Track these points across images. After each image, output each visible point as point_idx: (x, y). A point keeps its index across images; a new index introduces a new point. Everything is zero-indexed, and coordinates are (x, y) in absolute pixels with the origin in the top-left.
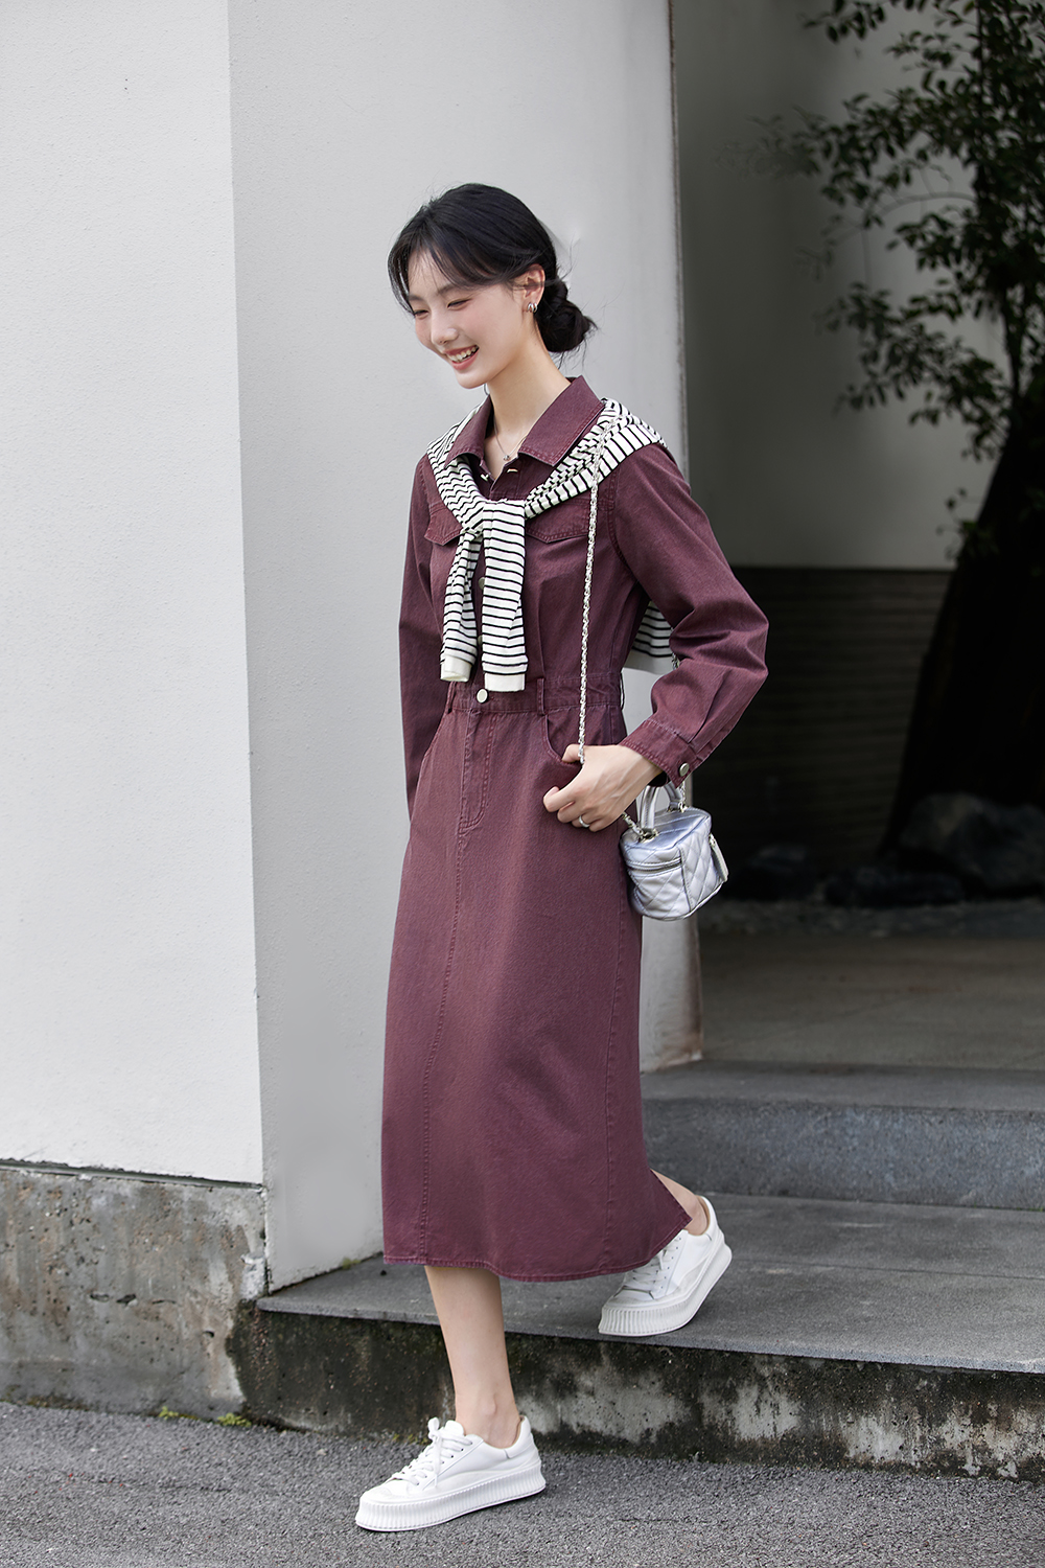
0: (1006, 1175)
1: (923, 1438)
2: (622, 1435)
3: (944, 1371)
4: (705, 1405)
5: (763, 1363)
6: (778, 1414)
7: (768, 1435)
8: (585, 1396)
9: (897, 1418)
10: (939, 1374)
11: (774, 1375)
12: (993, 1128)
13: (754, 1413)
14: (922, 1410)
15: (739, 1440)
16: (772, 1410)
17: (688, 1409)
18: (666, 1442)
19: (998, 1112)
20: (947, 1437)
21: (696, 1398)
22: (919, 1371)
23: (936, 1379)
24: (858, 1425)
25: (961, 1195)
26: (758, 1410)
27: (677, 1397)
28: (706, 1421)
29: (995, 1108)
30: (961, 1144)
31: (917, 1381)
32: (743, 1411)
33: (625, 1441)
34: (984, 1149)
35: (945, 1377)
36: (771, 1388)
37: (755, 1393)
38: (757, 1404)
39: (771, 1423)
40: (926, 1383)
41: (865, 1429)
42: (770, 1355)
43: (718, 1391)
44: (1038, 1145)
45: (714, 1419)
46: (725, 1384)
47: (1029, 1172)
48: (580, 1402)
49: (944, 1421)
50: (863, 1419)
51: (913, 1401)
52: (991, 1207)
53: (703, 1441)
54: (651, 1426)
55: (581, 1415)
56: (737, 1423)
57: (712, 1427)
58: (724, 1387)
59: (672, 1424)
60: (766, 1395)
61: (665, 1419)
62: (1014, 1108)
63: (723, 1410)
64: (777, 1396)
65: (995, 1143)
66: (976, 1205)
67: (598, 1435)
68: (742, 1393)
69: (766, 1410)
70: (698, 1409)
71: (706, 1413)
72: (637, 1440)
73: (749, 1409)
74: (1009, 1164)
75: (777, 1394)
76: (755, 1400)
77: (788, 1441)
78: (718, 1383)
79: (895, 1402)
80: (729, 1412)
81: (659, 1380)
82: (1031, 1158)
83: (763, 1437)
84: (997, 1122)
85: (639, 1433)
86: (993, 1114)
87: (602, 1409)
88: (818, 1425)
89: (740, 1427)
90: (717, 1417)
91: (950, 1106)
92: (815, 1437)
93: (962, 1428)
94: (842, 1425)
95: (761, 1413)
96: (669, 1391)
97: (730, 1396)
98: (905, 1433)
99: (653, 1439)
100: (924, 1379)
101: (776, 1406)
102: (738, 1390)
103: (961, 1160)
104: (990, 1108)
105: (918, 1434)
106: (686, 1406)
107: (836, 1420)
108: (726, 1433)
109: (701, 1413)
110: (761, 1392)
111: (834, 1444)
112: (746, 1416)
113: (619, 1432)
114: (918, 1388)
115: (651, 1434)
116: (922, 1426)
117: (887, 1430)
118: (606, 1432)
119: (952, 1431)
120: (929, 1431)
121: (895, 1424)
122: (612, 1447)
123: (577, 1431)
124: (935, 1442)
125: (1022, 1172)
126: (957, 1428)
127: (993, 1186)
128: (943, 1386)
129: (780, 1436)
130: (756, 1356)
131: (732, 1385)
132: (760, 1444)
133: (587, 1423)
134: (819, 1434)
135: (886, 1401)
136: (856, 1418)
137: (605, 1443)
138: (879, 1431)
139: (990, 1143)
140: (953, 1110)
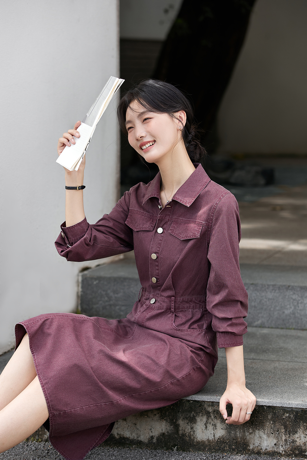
0: (276, 313)
1: (286, 440)
2: (139, 439)
3: (297, 410)
4: (180, 425)
5: (209, 406)
6: (216, 429)
7: (210, 439)
8: (121, 421)
9: (274, 431)
10: (294, 411)
11: (214, 411)
12: (271, 292)
13: (204, 428)
14: (286, 427)
15: (196, 441)
16: (213, 427)
17: (172, 427)
18: (161, 442)
19: (273, 285)
20: (298, 440)
21: (176, 422)
22: (284, 410)
23: (293, 413)
24: (255, 434)
25: (255, 322)
26: (206, 427)
27: (167, 421)
28: (180, 432)
29: (272, 283)
30: (255, 299)
31: (284, 414)
32: (199, 427)
33: (141, 441)
34: (266, 302)
35: (297, 412)
36: (212, 417)
37: (205, 419)
38: (206, 424)
39: (212, 433)
40: (288, 415)
41: (258, 436)
42: (213, 402)
43: (187, 418)
44: (292, 300)
45: (185, 431)
46: (190, 415)
47: (287, 312)
48: (119, 424)
49: (296, 432)
50: (257, 431)
51: (281, 423)
52: (269, 327)
53: (179, 441)
54: (153, 434)
55: (120, 429)
56: (196, 433)
57: (183, 435)
58: (190, 417)
59: (164, 434)
60: (210, 420)
61: (161, 431)
62: (281, 283)
63: (189, 427)
64: (215, 421)
65: (271, 299)
66: (262, 326)
67: (128, 439)
68: (198, 419)
69: (210, 427)
70: (177, 427)
71: (180, 428)
72: (146, 441)
73: (202, 427)
74: (277, 308)
75: (216, 420)
76: (205, 422)
77: (221, 441)
78: (187, 415)
79: (273, 423)
80: (192, 428)
81: (158, 413)
82: (288, 306)
83: (208, 440)
84: (273, 290)
85: (148, 438)
86: (271, 286)
87: (130, 427)
88: (235, 434)
89: (197, 435)
90: (186, 430)
91: (251, 282)
92: (234, 439)
93: (305, 436)
94: (247, 434)
95: (208, 428)
96: (163, 418)
97: (193, 420)
98: (277, 438)
99: (155, 440)
100: (287, 413)
101: (215, 426)
102: (197, 418)
103: (255, 307)
104: (269, 283)
105: (284, 438)
106: (171, 425)
107: (244, 432)
108: (190, 437)
109: (178, 428)
110: (208, 419)
111: (243, 443)
112: (200, 430)
113: (138, 437)
114: (284, 417)
115: (153, 438)
116: (285, 434)
117: (268, 436)
118: (131, 437)
119: (300, 437)
120: (289, 437)
121: (272, 434)
122: (134, 444)
123: (117, 437)
124: (292, 442)
125: (284, 312)
126: (302, 436)
127: (270, 318)
128: (296, 416)
129: (216, 439)
130: (206, 403)
131: (193, 415)
132: (207, 443)
133: (122, 433)
134: (236, 438)
135: (268, 423)
136: (254, 431)
137: (131, 442)
138: (265, 437)
139: (269, 299)
140: (252, 284)
